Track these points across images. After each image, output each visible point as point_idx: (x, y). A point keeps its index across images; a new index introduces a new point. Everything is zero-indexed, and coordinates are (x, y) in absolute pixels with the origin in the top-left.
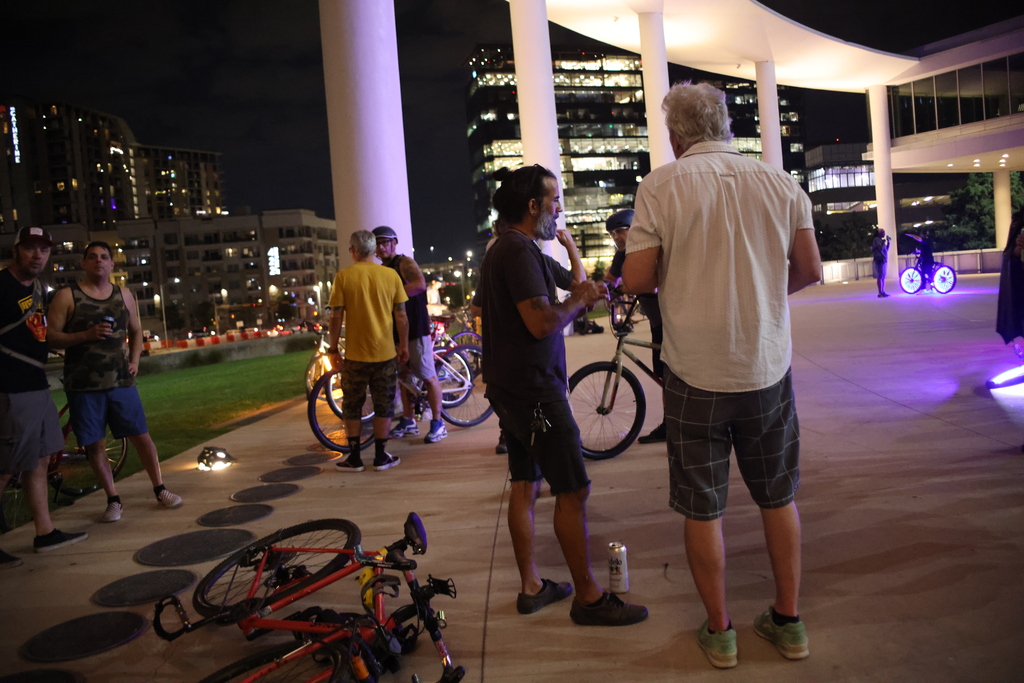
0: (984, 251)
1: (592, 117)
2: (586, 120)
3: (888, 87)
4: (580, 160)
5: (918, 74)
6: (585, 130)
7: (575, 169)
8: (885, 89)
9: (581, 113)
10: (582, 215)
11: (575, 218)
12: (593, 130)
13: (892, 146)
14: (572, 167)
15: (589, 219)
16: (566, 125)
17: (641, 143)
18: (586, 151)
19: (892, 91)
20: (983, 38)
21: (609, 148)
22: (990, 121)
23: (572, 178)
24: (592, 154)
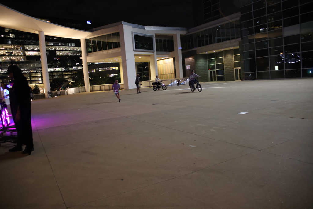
0: (110, 84)
1: (33, 38)
2: (30, 39)
3: (86, 39)
4: (29, 52)
5: (92, 36)
6: (30, 42)
7: (27, 55)
8: (85, 40)
9: (29, 36)
10: (30, 70)
11: (27, 71)
12: (33, 43)
13: (87, 55)
14: (26, 54)
15: (32, 71)
16: (23, 40)
17: (50, 48)
18: (31, 49)
19: (86, 40)
20: (106, 28)
21: (39, 48)
22: (109, 50)
23: (26, 58)
24: (33, 50)
